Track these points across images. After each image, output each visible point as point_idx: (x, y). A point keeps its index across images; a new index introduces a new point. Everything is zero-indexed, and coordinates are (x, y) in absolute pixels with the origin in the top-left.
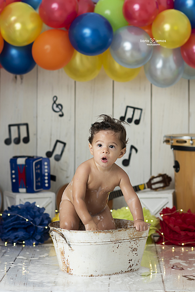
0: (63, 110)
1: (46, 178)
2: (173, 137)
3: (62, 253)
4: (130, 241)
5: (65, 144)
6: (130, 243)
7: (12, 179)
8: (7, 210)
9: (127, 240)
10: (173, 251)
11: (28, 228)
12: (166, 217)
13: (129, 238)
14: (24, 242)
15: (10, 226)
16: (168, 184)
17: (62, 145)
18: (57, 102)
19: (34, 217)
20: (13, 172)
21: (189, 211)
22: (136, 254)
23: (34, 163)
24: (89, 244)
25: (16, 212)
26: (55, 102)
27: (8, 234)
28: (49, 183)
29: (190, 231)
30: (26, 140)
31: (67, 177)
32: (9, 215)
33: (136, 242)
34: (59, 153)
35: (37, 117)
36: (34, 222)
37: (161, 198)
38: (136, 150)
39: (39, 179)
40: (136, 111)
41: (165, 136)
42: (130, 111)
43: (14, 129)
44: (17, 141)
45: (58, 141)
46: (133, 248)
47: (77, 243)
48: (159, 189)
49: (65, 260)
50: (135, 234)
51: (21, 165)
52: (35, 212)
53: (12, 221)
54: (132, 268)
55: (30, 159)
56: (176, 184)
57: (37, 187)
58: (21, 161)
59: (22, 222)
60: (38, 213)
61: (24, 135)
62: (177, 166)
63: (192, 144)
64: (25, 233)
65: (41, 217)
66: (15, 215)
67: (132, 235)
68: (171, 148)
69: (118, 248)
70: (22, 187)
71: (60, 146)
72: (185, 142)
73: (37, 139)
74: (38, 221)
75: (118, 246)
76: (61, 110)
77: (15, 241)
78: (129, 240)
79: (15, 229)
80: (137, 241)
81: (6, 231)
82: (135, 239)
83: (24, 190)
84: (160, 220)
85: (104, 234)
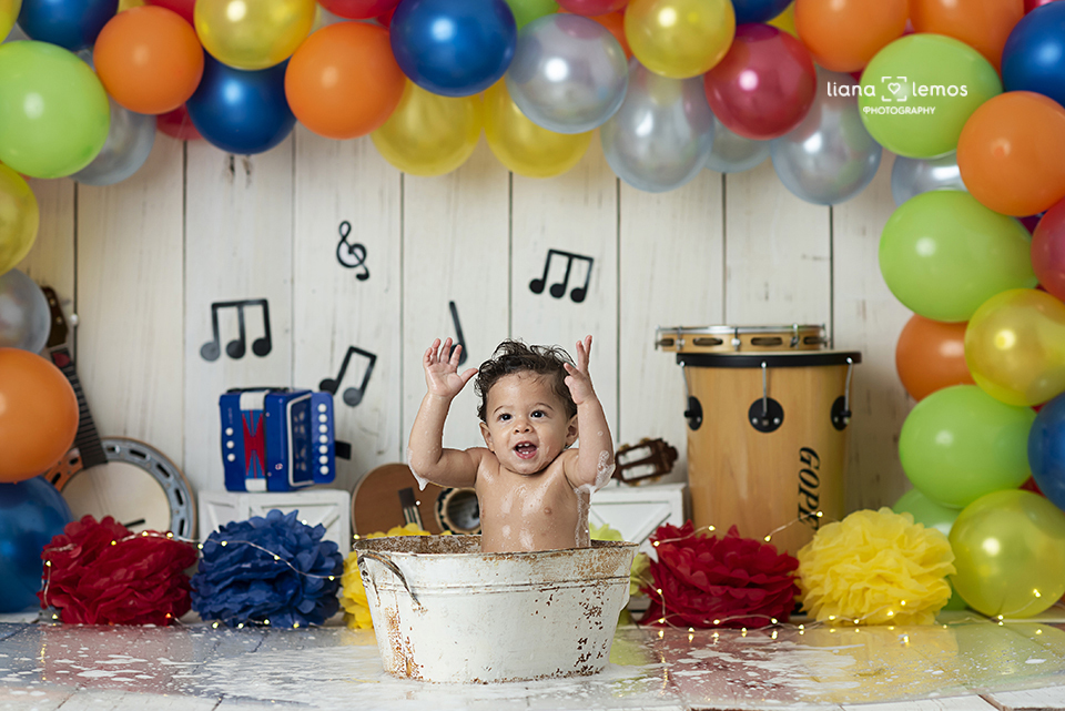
0: (367, 263)
1: (323, 449)
2: (682, 328)
3: (393, 622)
4: (581, 587)
5: (373, 358)
6: (582, 592)
7: (225, 451)
8: (218, 531)
9: (574, 584)
11: (278, 578)
12: (670, 546)
13: (578, 577)
14: (267, 622)
15: (227, 576)
16: (666, 465)
17: (367, 361)
18: (351, 240)
19: (296, 549)
20: (229, 431)
21: (733, 530)
22: (597, 623)
23: (289, 406)
24: (471, 591)
25: (245, 535)
26: (344, 239)
27: (221, 598)
28: (330, 464)
29: (734, 583)
30: (263, 347)
31: (380, 453)
33: (597, 590)
34: (358, 384)
35: (293, 281)
36: (297, 563)
37: (649, 502)
39: (303, 453)
40: (576, 262)
41: (661, 330)
42: (559, 263)
43: (227, 316)
44: (237, 350)
45: (353, 350)
46: (590, 608)
47: (437, 589)
48: (642, 482)
49: (400, 641)
50: (595, 566)
51: (252, 413)
52: (298, 537)
53: (232, 562)
54: (588, 663)
55: (276, 396)
56: (692, 467)
57: (299, 476)
58: (252, 402)
59: (262, 563)
60: (306, 540)
61: (255, 332)
62: (694, 413)
63: (739, 348)
64: (271, 594)
65: (316, 549)
66: (240, 545)
67: (588, 570)
68: (678, 363)
69: (549, 603)
70: (256, 476)
71: (358, 364)
72: (720, 342)
73: (293, 345)
75: (551, 599)
76: (361, 262)
77: (241, 617)
78: (578, 584)
79: (241, 585)
80: (602, 587)
81: (217, 589)
83: (261, 484)
84: (652, 561)
85: (511, 563)
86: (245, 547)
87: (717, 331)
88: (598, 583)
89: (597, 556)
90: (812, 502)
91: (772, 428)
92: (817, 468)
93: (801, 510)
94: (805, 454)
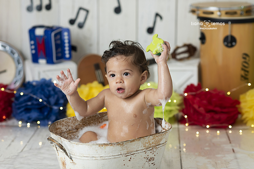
1: (67, 48)
3: (64, 164)
4: (145, 151)
5: (88, 12)
6: (145, 153)
7: (32, 49)
9: (141, 151)
10: (197, 136)
13: (143, 148)
14: (39, 122)
15: (23, 107)
16: (193, 53)
19: (48, 97)
20: (33, 42)
22: (152, 164)
23: (53, 34)
24: (94, 158)
25: (30, 90)
28: (70, 54)
29: (216, 112)
32: (22, 94)
33: (152, 151)
36: (49, 102)
38: (161, 18)
39: (59, 50)
44: (39, 8)
45: (81, 9)
46: (149, 158)
47: (79, 156)
48: (184, 60)
50: (151, 142)
51: (40, 37)
52: (49, 91)
53: (24, 101)
55: (49, 30)
57: (58, 58)
58: (40, 32)
60: (52, 92)
61: (45, 1)
62: (203, 38)
63: (220, 16)
65: (56, 96)
67: (148, 144)
68: (198, 19)
69: (130, 160)
70: (42, 58)
71: (83, 13)
72: (212, 13)
73: (59, 7)
74: (52, 100)
75: (131, 159)
77: (29, 121)
78: (143, 151)
79: (28, 110)
80: (155, 150)
81: (19, 111)
82: (151, 149)
85: (112, 147)
86: (29, 96)
87: (212, 9)
88: (153, 149)
89: (152, 138)
90: (246, 73)
91: (232, 46)
92: (249, 60)
93: (242, 76)
94: (245, 56)
